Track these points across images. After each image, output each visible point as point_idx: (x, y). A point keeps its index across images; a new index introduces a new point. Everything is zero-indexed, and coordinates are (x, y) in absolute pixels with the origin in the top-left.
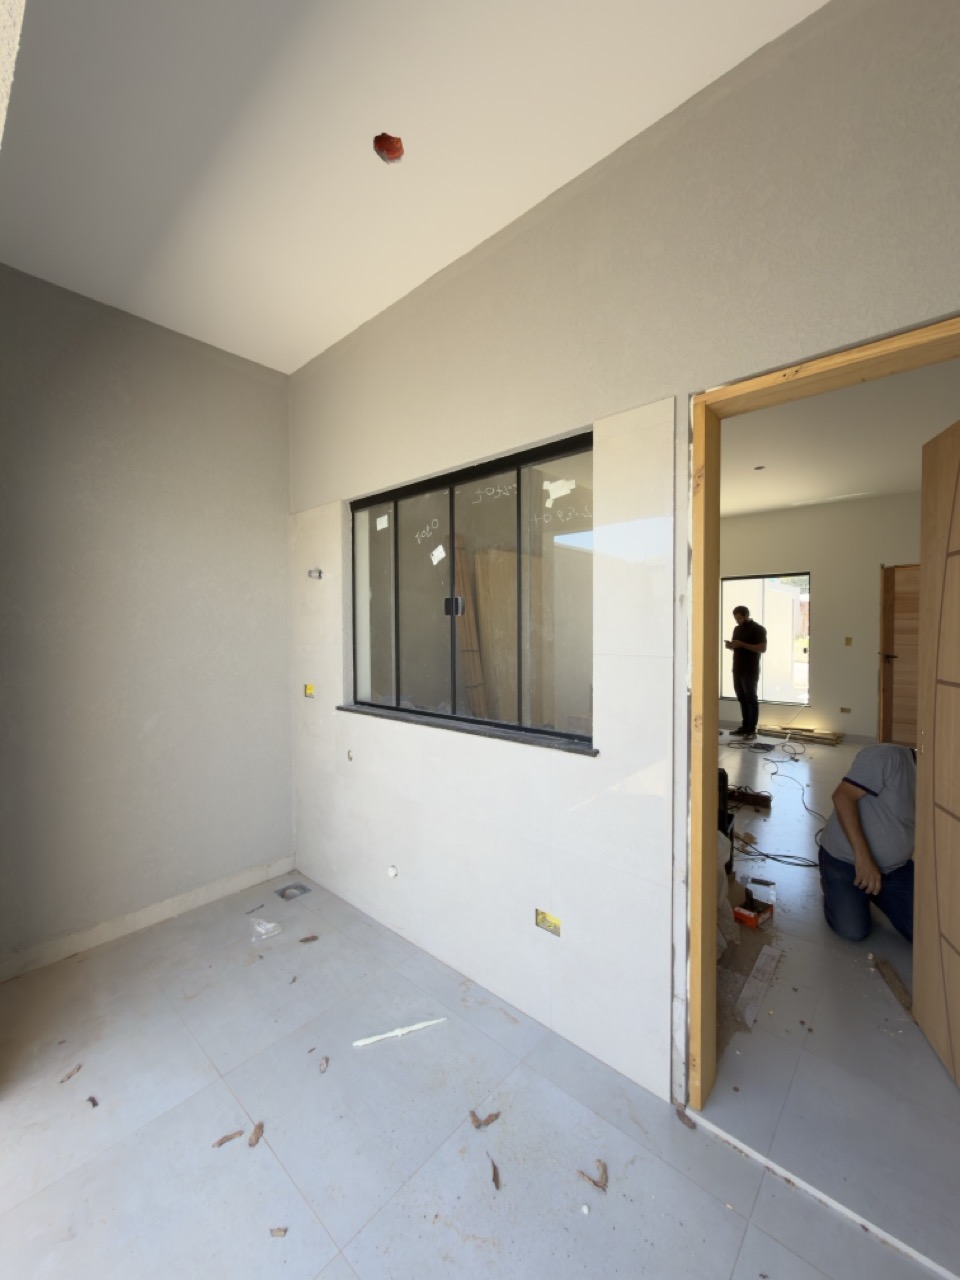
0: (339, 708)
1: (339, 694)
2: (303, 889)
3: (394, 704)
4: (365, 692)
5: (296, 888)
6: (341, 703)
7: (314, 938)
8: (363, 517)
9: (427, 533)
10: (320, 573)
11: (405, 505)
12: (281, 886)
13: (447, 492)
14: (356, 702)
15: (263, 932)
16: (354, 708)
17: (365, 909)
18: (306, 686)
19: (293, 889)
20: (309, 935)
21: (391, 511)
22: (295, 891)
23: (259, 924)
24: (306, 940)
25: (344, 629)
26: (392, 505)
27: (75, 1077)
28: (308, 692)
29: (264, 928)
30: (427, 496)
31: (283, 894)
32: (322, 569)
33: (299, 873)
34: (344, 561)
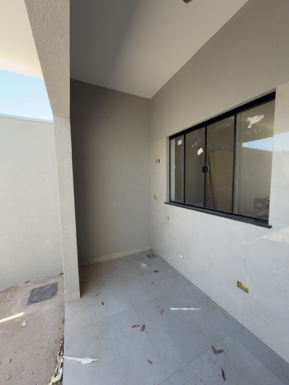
0: (165, 203)
1: (165, 198)
2: (154, 256)
3: (183, 203)
4: (173, 198)
5: (152, 255)
6: (165, 201)
7: (157, 271)
8: (173, 141)
9: (196, 144)
10: (159, 160)
11: (188, 135)
12: (148, 254)
13: (204, 128)
14: (170, 201)
15: (143, 266)
16: (170, 203)
17: (173, 265)
18: (155, 196)
19: (151, 255)
20: (156, 270)
21: (183, 138)
22: (151, 256)
23: (142, 264)
24: (155, 271)
25: (167, 178)
26: (183, 136)
27: (99, 295)
28: (156, 197)
29: (144, 265)
30: (196, 131)
31: (148, 256)
32: (160, 160)
33: (153, 250)
34: (167, 156)
